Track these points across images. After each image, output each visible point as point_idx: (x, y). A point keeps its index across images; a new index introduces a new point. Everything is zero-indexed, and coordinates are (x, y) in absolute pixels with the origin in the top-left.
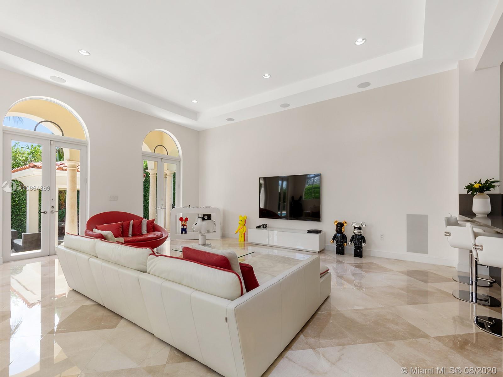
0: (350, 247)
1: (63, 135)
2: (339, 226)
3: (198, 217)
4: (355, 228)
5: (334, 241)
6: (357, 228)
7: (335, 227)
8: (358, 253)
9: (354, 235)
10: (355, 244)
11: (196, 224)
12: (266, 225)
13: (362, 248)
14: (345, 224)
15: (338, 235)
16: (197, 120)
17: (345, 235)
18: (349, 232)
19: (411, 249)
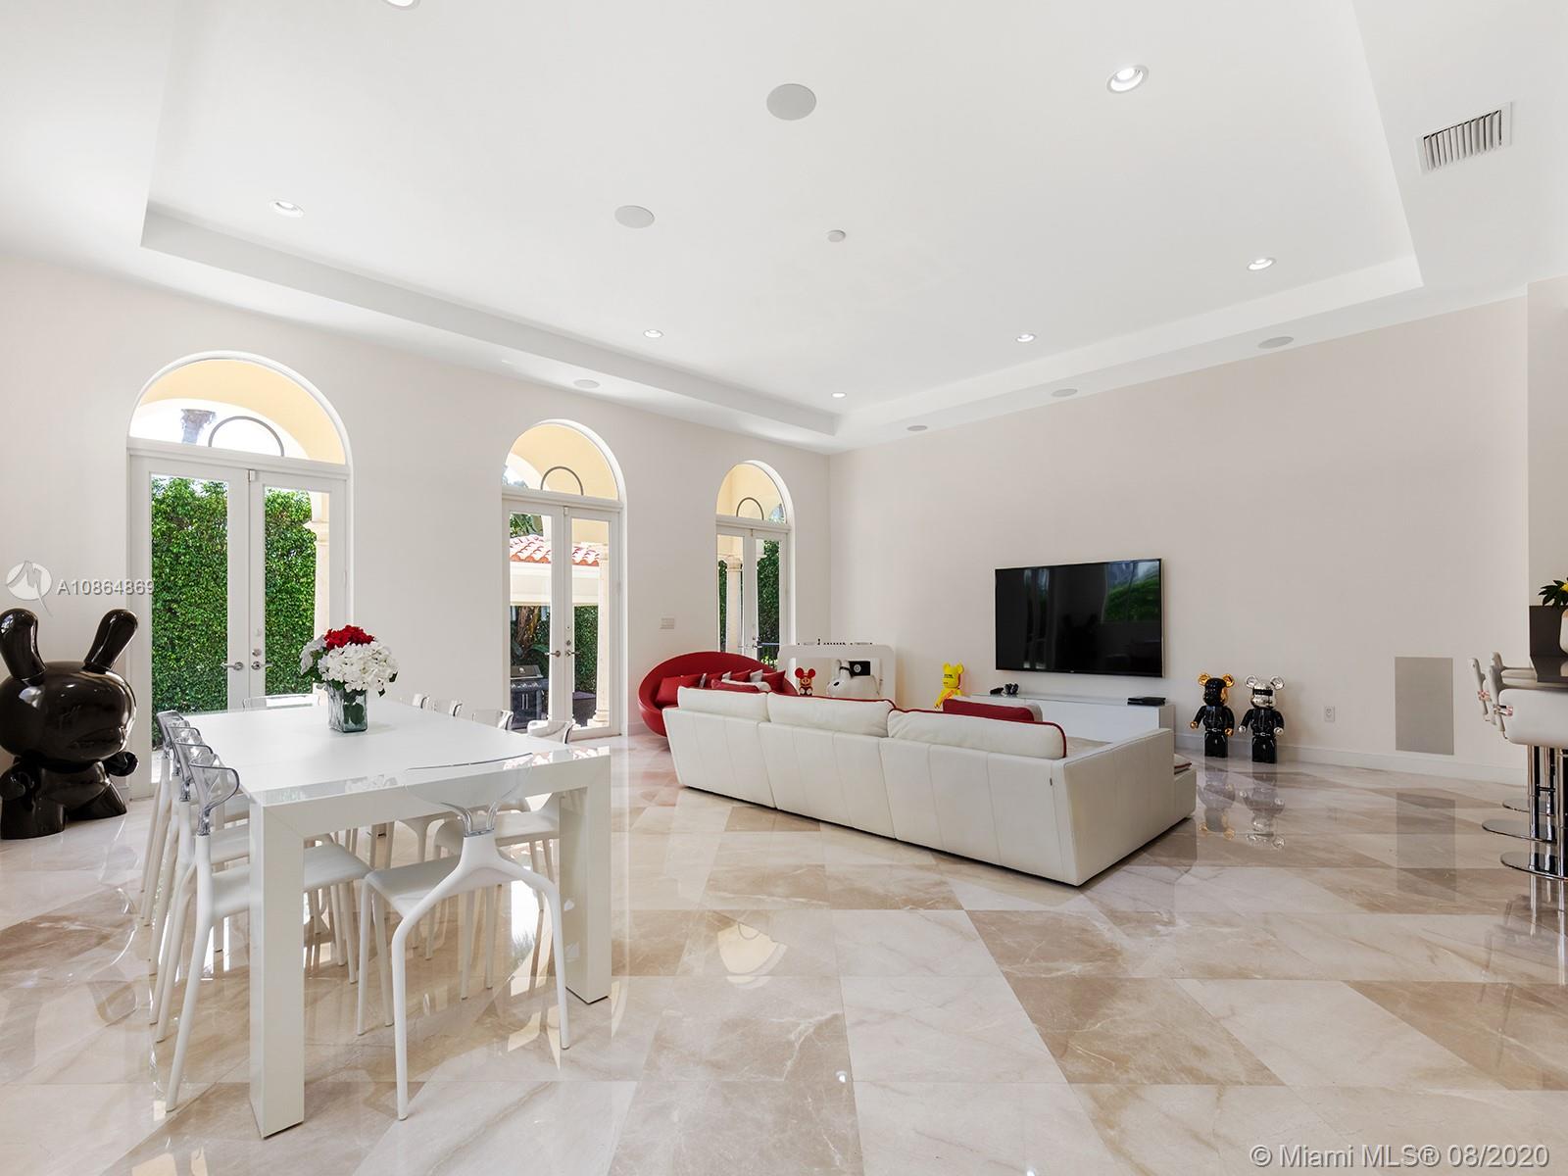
0: (1241, 740)
1: (582, 494)
2: (1213, 688)
3: (841, 668)
4: (1255, 692)
5: (1199, 722)
6: (1261, 690)
7: (1203, 690)
8: (1265, 752)
9: (1253, 708)
10: (1256, 730)
11: (837, 684)
12: (1016, 686)
13: (1274, 741)
14: (1229, 683)
15: (1208, 708)
16: (833, 435)
17: (1229, 710)
18: (1239, 701)
19: (1405, 742)
